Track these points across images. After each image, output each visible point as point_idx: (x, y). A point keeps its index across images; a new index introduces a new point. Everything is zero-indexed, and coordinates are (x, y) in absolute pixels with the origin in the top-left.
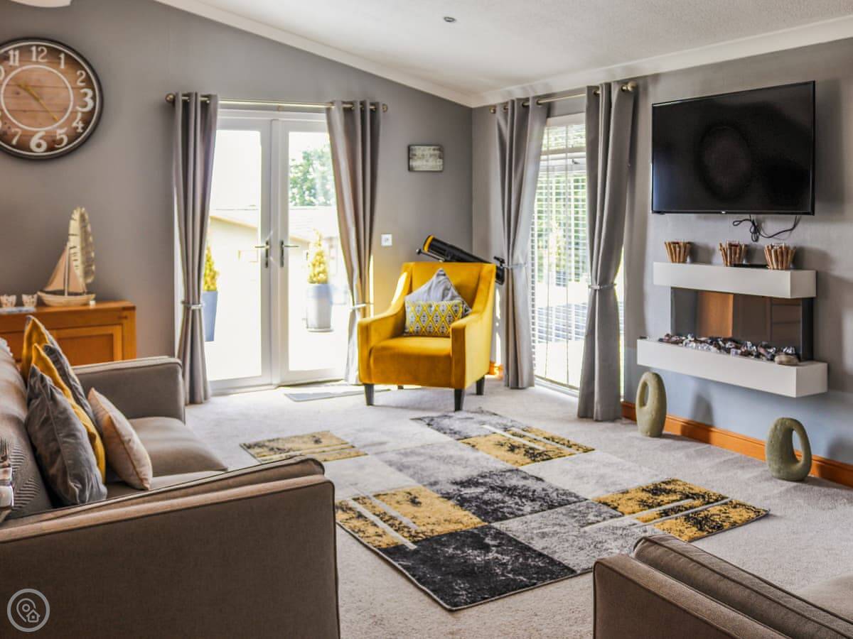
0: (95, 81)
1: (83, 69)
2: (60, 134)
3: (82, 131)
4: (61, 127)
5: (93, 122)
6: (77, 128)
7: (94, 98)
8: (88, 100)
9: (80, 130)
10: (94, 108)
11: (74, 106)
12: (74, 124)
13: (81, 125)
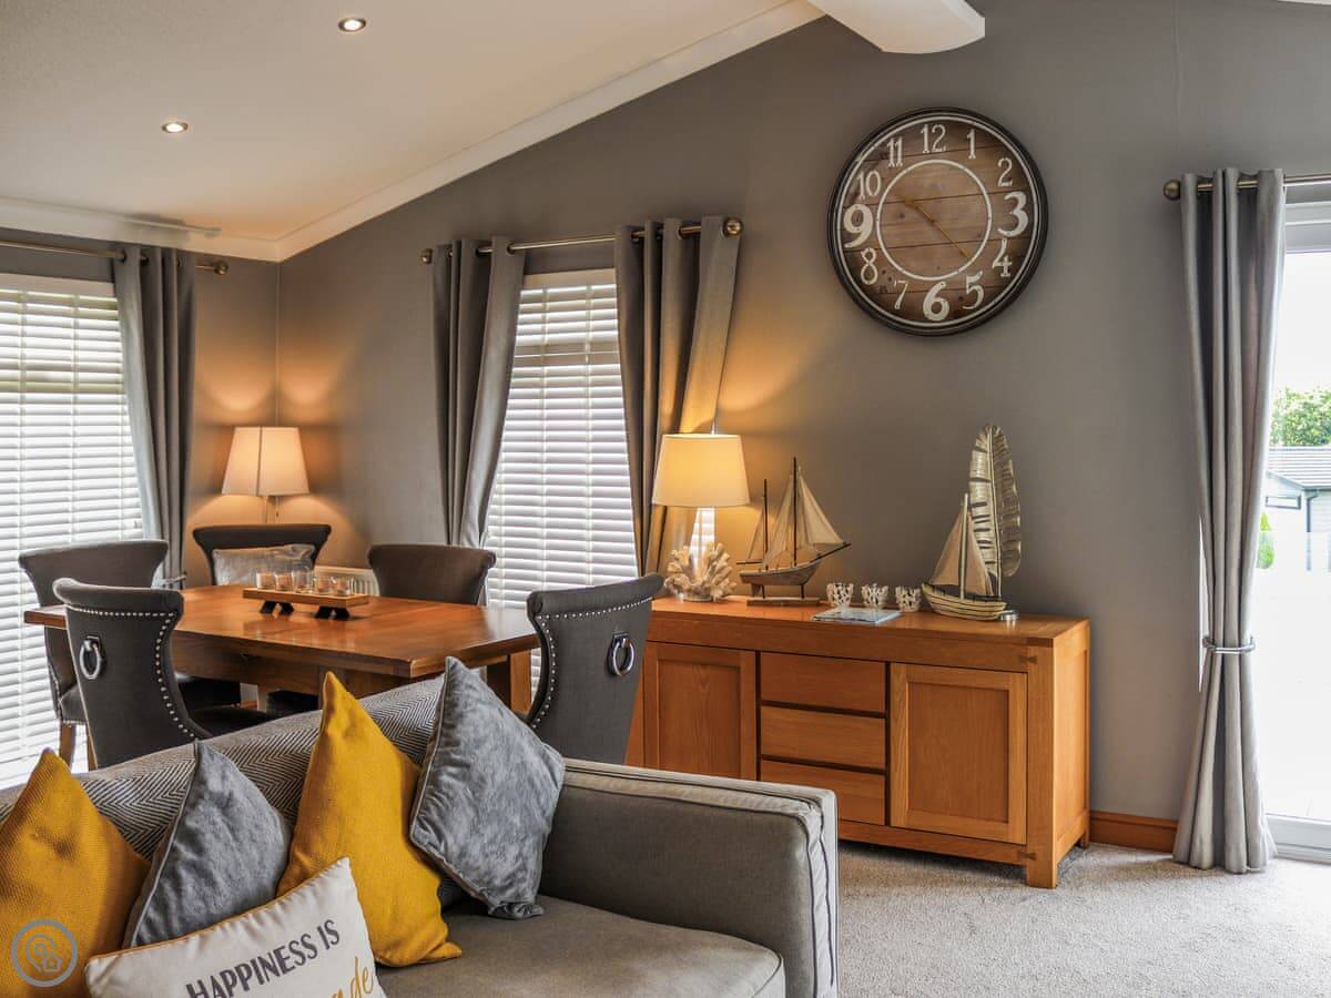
0: (1032, 177)
1: (1008, 153)
2: (971, 285)
3: (1008, 275)
4: (973, 271)
5: (1031, 254)
6: (1001, 269)
7: (1028, 209)
8: (1019, 212)
9: (1006, 274)
10: (1030, 225)
11: (994, 227)
12: (996, 263)
13: (1007, 264)
